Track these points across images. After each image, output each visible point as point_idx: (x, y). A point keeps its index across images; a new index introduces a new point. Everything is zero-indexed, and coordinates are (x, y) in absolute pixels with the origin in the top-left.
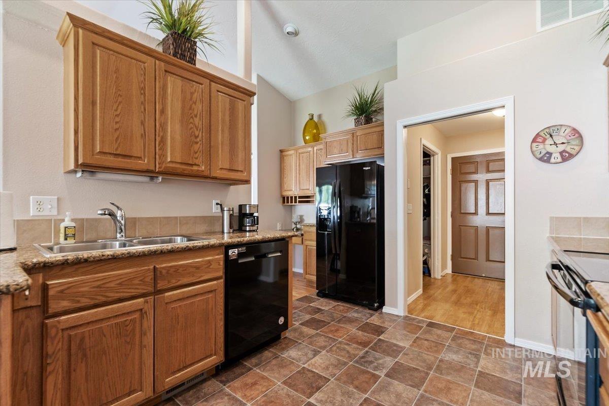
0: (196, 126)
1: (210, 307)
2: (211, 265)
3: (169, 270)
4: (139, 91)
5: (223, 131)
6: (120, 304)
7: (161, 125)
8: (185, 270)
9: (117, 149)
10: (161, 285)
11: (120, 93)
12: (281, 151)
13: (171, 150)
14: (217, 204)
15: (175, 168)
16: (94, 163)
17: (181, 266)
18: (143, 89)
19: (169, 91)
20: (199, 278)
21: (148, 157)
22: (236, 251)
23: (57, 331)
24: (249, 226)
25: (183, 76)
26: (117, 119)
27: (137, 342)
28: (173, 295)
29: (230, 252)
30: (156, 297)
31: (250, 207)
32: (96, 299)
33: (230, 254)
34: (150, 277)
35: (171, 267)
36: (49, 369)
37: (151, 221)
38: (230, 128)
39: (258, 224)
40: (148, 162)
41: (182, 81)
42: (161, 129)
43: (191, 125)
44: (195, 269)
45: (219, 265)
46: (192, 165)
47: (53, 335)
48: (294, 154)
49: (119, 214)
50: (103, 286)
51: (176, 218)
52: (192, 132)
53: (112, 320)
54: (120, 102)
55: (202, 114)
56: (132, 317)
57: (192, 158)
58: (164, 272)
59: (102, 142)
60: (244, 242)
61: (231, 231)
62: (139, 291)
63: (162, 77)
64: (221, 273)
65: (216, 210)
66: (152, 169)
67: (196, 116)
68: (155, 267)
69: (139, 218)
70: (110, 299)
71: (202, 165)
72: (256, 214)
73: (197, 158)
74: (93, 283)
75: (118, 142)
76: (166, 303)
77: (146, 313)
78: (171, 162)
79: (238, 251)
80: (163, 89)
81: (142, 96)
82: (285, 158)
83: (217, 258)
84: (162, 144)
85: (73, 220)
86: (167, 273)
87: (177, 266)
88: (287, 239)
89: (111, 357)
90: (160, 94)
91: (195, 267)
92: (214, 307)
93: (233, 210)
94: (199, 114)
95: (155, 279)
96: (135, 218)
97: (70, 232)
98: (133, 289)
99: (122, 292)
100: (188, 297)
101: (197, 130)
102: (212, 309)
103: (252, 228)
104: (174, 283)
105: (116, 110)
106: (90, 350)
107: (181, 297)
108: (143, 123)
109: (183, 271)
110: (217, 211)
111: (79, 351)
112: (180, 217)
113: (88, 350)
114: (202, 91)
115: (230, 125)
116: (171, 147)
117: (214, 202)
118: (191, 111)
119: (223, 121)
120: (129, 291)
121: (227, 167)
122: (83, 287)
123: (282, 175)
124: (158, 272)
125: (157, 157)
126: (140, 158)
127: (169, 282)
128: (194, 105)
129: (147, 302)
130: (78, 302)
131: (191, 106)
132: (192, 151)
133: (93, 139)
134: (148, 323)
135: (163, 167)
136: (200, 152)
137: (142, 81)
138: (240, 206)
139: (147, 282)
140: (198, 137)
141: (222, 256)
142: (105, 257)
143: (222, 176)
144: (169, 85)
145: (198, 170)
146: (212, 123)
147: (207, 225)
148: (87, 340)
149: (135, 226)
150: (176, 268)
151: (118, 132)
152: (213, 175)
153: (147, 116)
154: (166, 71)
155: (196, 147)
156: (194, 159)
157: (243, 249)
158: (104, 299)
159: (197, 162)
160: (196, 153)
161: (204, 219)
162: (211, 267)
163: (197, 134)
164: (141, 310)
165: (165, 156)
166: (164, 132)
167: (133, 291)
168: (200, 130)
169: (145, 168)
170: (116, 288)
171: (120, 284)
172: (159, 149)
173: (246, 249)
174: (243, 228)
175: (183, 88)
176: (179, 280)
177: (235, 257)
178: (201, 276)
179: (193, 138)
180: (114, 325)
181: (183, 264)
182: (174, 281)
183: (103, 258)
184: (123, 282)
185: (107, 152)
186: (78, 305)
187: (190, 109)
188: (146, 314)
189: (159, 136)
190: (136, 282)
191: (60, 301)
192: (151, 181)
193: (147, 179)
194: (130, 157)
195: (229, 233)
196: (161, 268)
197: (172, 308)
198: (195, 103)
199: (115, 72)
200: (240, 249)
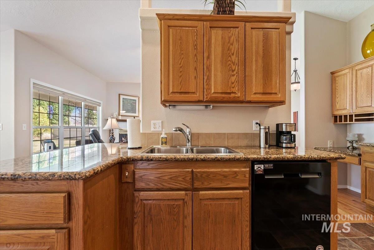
0: (233, 63)
1: (237, 211)
2: (237, 175)
3: (202, 175)
4: (193, 48)
5: (256, 61)
6: (171, 192)
7: (207, 67)
8: (215, 176)
9: (181, 89)
10: (197, 184)
11: (182, 52)
12: (332, 73)
13: (214, 84)
14: (257, 123)
15: (217, 97)
16: (169, 99)
17: (212, 172)
18: (196, 45)
19: (213, 41)
20: (227, 185)
21: (199, 92)
22: (262, 167)
23: (139, 200)
24: (285, 143)
25: (223, 26)
26: (181, 70)
27: (181, 222)
28: (206, 194)
29: (256, 167)
30: (193, 192)
31: (286, 126)
32: (158, 186)
33: (255, 169)
34: (189, 177)
35: (204, 172)
36: (136, 220)
37: (208, 135)
38: (263, 57)
39: (295, 142)
40: (199, 95)
41: (222, 30)
42: (207, 70)
43: (229, 62)
44: (223, 177)
45: (245, 176)
46: (230, 93)
47: (137, 201)
48: (349, 72)
49: (187, 131)
50: (161, 178)
51: (225, 134)
52: (230, 67)
53: (166, 201)
54: (182, 58)
55: (239, 51)
56: (178, 203)
57: (230, 88)
58: (199, 175)
59: (173, 86)
60: (271, 159)
61: (267, 146)
62: (182, 186)
63: (208, 33)
64: (247, 185)
65: (255, 128)
66: (201, 99)
67: (233, 54)
68: (192, 171)
69: (201, 133)
70: (165, 187)
71: (238, 93)
72: (293, 133)
73: (233, 88)
74: (156, 175)
75: (182, 84)
76: (201, 199)
77: (186, 202)
78: (214, 93)
79: (264, 166)
80: (208, 42)
81: (195, 50)
82: (337, 79)
83: (243, 171)
84: (208, 81)
85: (166, 134)
86: (201, 176)
87: (208, 172)
88: (329, 161)
89: (165, 226)
90: (206, 46)
91: (223, 175)
92: (240, 212)
93: (269, 129)
94: (235, 52)
95: (193, 179)
96: (199, 133)
97: (164, 140)
98: (178, 183)
99: (172, 184)
100: (217, 199)
101: (234, 65)
102: (239, 214)
103: (289, 145)
104: (206, 185)
105: (180, 64)
106: (154, 217)
107: (211, 197)
108: (196, 69)
109: (213, 177)
110: (257, 129)
111: (149, 216)
112: (227, 133)
113: (153, 216)
114: (238, 33)
115: (264, 55)
116: (214, 82)
117: (254, 122)
118: (229, 52)
119: (257, 52)
120: (176, 184)
121: (261, 91)
122: (151, 176)
123: (334, 96)
124: (195, 175)
125: (205, 90)
126: (194, 93)
127: (203, 183)
128: (231, 46)
129: (187, 195)
130: (149, 185)
131: (229, 47)
132: (230, 83)
133: (168, 85)
134: (188, 210)
135: (209, 97)
136: (237, 82)
137: (196, 40)
138: (278, 125)
139: (188, 181)
140: (235, 70)
141: (248, 169)
142: (161, 159)
143: (256, 100)
144: (213, 36)
145: (234, 97)
146: (246, 57)
147: (248, 140)
148: (153, 209)
149: (199, 138)
150: (208, 174)
151: (181, 78)
152: (248, 99)
153: (198, 63)
154: (211, 27)
155: (233, 79)
156: (232, 88)
157: (271, 166)
158: (162, 186)
159: (233, 90)
160: (233, 83)
161: (246, 135)
162: (237, 177)
163: (233, 69)
164: (184, 200)
165: (210, 89)
166: (209, 72)
167: (178, 185)
168: (236, 64)
169: (197, 99)
170: (168, 181)
171: (171, 178)
172: (206, 85)
173: (274, 166)
174: (280, 145)
175: (223, 36)
176: (210, 184)
177: (262, 173)
178: (229, 184)
179: (231, 72)
180: (167, 205)
181: (214, 171)
182: (206, 183)
183: (160, 159)
184: (172, 177)
185: (176, 91)
186: (148, 187)
187: (229, 49)
188: (187, 204)
189: (206, 76)
190: (180, 179)
191: (140, 182)
192: (206, 108)
193: (203, 108)
194: (188, 93)
195: (265, 148)
196: (196, 172)
197: (205, 204)
198: (232, 44)
199: (180, 40)
200: (267, 166)
